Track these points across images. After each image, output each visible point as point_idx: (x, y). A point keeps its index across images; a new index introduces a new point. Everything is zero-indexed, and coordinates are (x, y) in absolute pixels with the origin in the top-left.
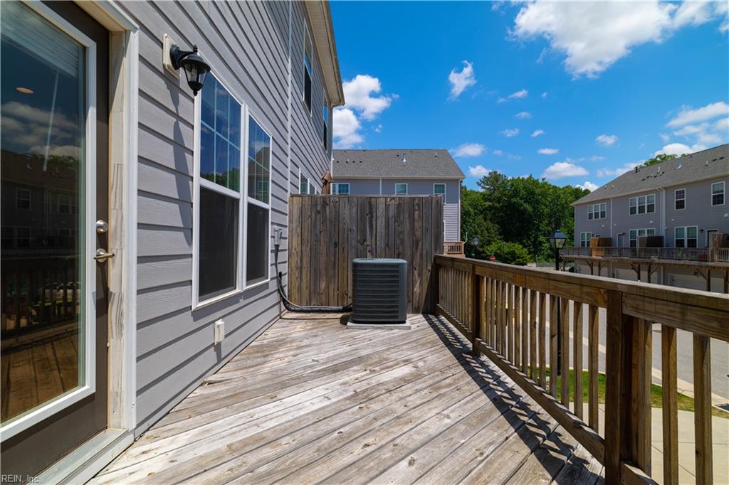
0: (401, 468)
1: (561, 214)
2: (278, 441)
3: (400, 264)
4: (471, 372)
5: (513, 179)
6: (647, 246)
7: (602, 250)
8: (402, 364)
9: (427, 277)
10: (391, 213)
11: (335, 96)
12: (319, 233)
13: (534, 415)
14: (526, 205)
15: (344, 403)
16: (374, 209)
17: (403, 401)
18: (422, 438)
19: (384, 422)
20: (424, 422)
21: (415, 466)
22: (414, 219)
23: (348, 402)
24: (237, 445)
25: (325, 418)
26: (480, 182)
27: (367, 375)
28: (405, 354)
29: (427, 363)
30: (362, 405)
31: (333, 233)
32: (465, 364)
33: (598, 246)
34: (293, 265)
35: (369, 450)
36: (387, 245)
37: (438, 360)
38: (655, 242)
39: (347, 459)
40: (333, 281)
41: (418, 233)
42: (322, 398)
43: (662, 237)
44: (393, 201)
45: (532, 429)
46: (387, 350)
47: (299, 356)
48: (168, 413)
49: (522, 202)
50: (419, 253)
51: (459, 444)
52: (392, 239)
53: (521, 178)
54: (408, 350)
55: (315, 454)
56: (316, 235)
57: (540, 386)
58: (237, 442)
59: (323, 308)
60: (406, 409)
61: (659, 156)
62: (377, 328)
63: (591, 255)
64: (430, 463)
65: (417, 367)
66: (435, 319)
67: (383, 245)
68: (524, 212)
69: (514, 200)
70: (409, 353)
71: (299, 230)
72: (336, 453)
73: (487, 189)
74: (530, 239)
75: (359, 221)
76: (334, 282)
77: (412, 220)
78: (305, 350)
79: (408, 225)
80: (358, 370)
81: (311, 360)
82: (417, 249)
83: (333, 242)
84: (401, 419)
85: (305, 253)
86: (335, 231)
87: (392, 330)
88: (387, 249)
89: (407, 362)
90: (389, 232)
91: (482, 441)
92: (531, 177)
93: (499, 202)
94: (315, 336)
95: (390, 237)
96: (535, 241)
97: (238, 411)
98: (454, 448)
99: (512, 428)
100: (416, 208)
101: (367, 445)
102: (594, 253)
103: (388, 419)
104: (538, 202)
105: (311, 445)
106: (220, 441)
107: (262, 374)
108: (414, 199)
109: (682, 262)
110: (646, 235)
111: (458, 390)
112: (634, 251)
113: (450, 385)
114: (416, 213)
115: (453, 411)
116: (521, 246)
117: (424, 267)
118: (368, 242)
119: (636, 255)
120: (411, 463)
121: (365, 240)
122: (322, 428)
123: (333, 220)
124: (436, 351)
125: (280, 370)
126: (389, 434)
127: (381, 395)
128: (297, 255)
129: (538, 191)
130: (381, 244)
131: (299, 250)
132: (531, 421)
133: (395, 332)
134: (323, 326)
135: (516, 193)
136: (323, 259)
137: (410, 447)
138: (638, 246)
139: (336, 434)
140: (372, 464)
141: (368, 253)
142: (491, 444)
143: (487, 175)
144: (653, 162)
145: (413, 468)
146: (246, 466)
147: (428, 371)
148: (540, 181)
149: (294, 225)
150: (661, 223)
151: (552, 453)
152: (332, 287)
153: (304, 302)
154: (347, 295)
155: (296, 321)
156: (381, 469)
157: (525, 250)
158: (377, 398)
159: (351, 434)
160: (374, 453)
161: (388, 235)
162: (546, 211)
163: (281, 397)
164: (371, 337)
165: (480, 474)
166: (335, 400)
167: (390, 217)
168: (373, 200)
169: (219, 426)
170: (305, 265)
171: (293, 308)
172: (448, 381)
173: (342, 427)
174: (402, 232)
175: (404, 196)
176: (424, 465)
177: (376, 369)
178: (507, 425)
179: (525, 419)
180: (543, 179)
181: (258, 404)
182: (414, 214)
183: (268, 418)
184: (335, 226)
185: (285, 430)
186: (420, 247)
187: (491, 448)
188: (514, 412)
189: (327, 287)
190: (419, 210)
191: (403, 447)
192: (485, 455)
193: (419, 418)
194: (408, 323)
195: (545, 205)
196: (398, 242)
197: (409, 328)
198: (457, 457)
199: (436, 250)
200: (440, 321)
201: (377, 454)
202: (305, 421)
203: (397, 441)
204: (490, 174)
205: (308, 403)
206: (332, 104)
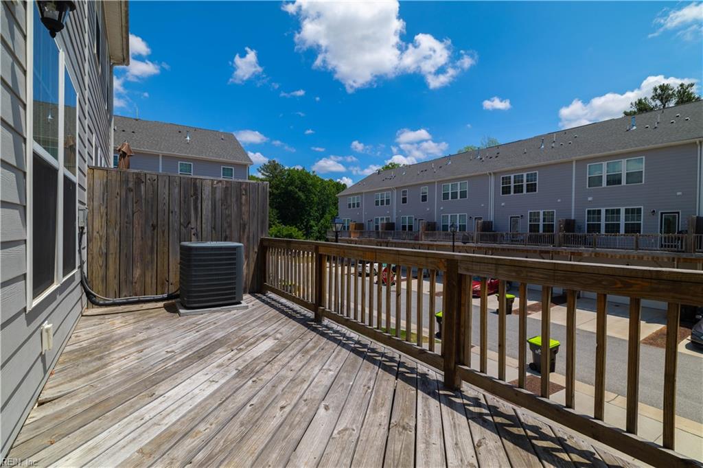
0: (322, 414)
1: (326, 203)
2: (196, 430)
3: (238, 247)
4: (323, 334)
5: (289, 170)
6: (386, 229)
7: (357, 233)
8: (263, 339)
9: (253, 258)
10: (218, 195)
11: (119, 54)
12: (131, 213)
13: (383, 355)
14: (300, 194)
15: (234, 381)
16: (200, 191)
17: (286, 367)
18: (321, 389)
19: (284, 386)
20: (314, 378)
21: (331, 409)
22: (241, 203)
23: (238, 380)
24: (149, 448)
25: (227, 399)
26: (260, 169)
27: (236, 354)
28: (260, 331)
29: (284, 334)
30: (254, 379)
31: (150, 214)
32: (314, 330)
33: (355, 229)
34: (96, 250)
35: (287, 410)
36: (214, 228)
37: (291, 331)
38: (390, 227)
39: (274, 423)
40: (150, 267)
41: (245, 217)
42: (209, 383)
43: (394, 223)
44: (220, 184)
45: (387, 363)
46: (240, 329)
47: (145, 351)
48: (11, 448)
49: (297, 190)
50: (246, 236)
51: (350, 387)
52: (218, 222)
53: (296, 169)
54: (259, 326)
55: (242, 428)
56: (128, 216)
57: (387, 332)
58: (147, 445)
59: (142, 298)
60: (295, 372)
61: (391, 164)
62: (214, 312)
63: (350, 237)
64: (340, 404)
65: (278, 339)
66: (264, 297)
67: (209, 228)
68: (298, 199)
69: (290, 188)
70: (262, 328)
71: (103, 209)
72: (261, 421)
73: (267, 176)
74: (302, 223)
75: (182, 202)
76: (152, 269)
77: (240, 205)
78: (147, 344)
79: (235, 209)
80: (224, 352)
81: (164, 353)
82: (244, 232)
83: (151, 224)
84: (296, 381)
85: (111, 237)
86: (152, 212)
87: (230, 311)
88: (214, 232)
89: (266, 336)
90: (215, 215)
91: (364, 379)
92: (304, 169)
93: (277, 189)
94: (148, 328)
95: (217, 220)
96: (307, 225)
97: (117, 419)
98: (349, 390)
99: (375, 366)
100: (244, 192)
101: (282, 408)
102: (352, 235)
103: (284, 384)
104: (309, 191)
105: (231, 423)
106: (122, 451)
107: (114, 377)
108: (241, 184)
109: (405, 241)
110: (385, 222)
111: (322, 349)
112: (378, 233)
113: (314, 348)
114: (244, 197)
115: (330, 365)
116: (297, 229)
117: (251, 248)
118: (193, 225)
119: (379, 236)
120: (327, 408)
121: (189, 223)
122: (230, 406)
123: (150, 200)
124: (285, 324)
125: (134, 368)
126: (294, 394)
127: (263, 367)
128: (101, 239)
129: (309, 182)
130: (207, 227)
131: (103, 233)
132: (383, 359)
133: (233, 313)
134: (149, 318)
135: (292, 182)
136: (137, 243)
137: (317, 398)
138: (380, 230)
139: (248, 407)
140: (297, 419)
141: (193, 236)
142: (370, 380)
143: (267, 163)
144: (387, 168)
145: (330, 411)
146: (178, 461)
147: (289, 339)
148: (311, 174)
149: (96, 204)
150: (394, 213)
151: (407, 375)
152: (148, 274)
153: (112, 294)
154: (168, 281)
155: (107, 317)
156: (308, 420)
157: (300, 232)
158: (262, 371)
159: (262, 404)
160: (293, 411)
161: (214, 218)
162: (316, 199)
163: (162, 393)
164: (215, 321)
165: (376, 401)
166: (223, 381)
167: (217, 199)
168: (198, 180)
169: (105, 440)
170: (112, 250)
171: (101, 302)
172: (310, 345)
173: (249, 400)
174: (229, 216)
175: (231, 180)
176: (337, 407)
177: (241, 347)
178: (372, 365)
179: (380, 358)
180: (314, 172)
181: (138, 406)
182: (241, 198)
183: (163, 415)
184: (152, 206)
185: (193, 419)
186: (247, 230)
187: (372, 382)
188: (370, 356)
189: (143, 274)
190: (246, 194)
191: (313, 400)
192: (371, 387)
193: (309, 376)
194: (244, 303)
195: (315, 194)
196: (226, 225)
197: (247, 307)
198: (355, 395)
199: (262, 232)
200: (269, 298)
201: (296, 411)
202: (208, 407)
203: (305, 397)
204: (269, 162)
205: (197, 391)
206: (112, 61)
